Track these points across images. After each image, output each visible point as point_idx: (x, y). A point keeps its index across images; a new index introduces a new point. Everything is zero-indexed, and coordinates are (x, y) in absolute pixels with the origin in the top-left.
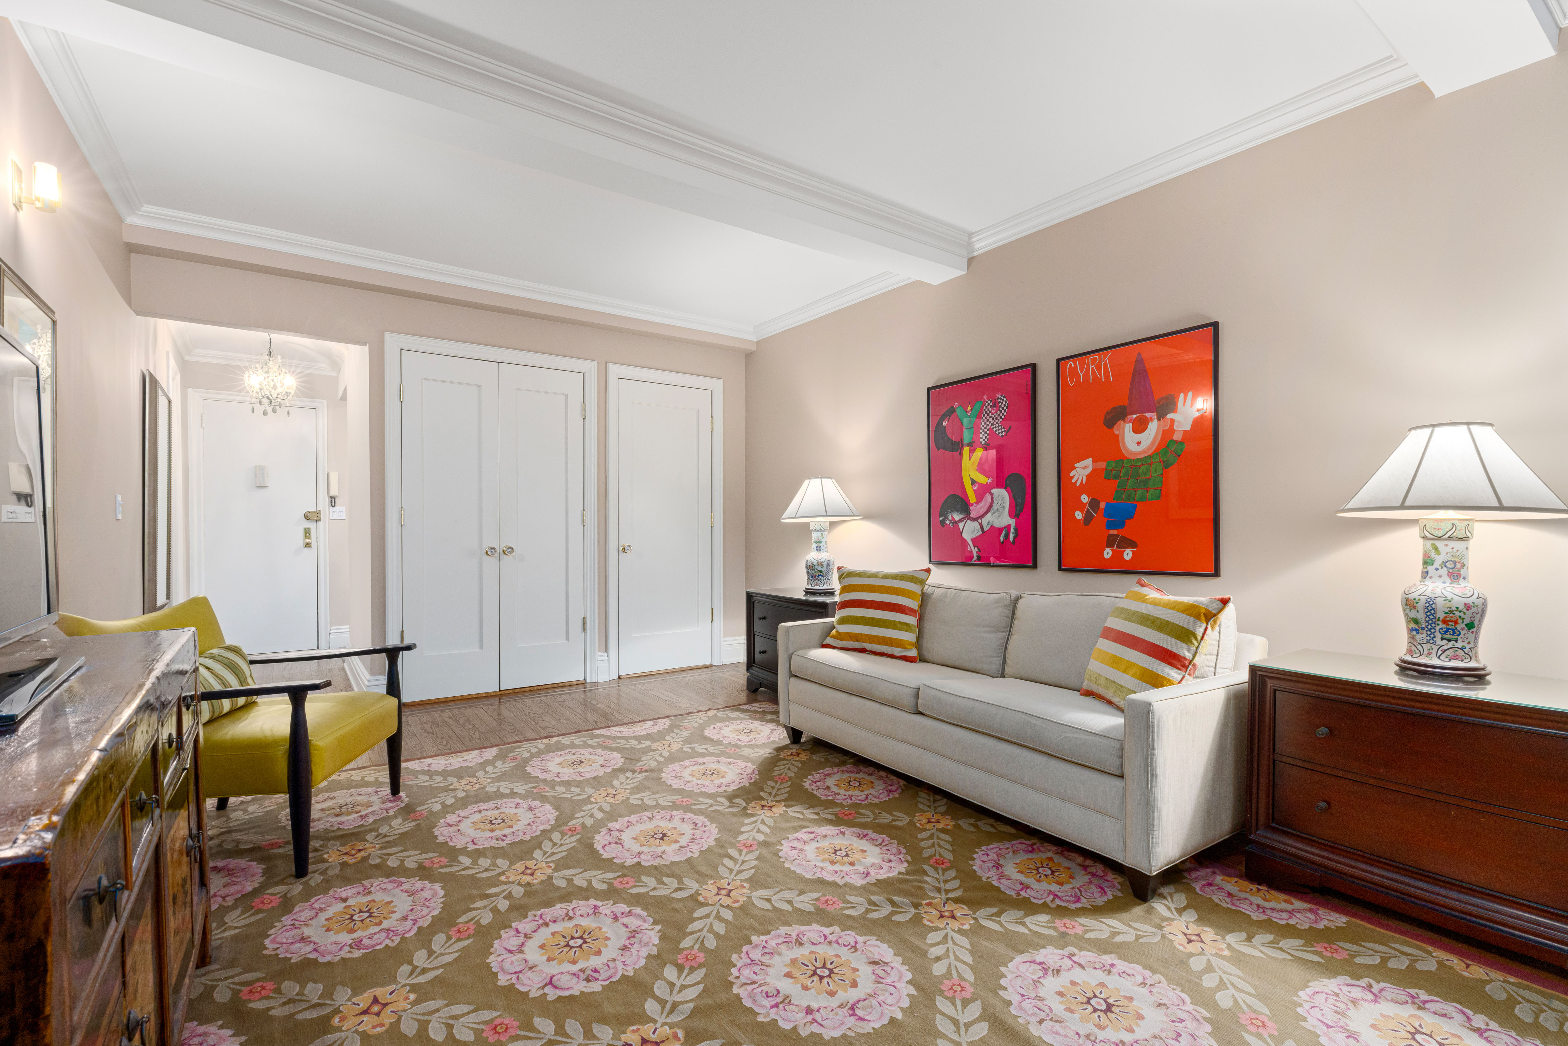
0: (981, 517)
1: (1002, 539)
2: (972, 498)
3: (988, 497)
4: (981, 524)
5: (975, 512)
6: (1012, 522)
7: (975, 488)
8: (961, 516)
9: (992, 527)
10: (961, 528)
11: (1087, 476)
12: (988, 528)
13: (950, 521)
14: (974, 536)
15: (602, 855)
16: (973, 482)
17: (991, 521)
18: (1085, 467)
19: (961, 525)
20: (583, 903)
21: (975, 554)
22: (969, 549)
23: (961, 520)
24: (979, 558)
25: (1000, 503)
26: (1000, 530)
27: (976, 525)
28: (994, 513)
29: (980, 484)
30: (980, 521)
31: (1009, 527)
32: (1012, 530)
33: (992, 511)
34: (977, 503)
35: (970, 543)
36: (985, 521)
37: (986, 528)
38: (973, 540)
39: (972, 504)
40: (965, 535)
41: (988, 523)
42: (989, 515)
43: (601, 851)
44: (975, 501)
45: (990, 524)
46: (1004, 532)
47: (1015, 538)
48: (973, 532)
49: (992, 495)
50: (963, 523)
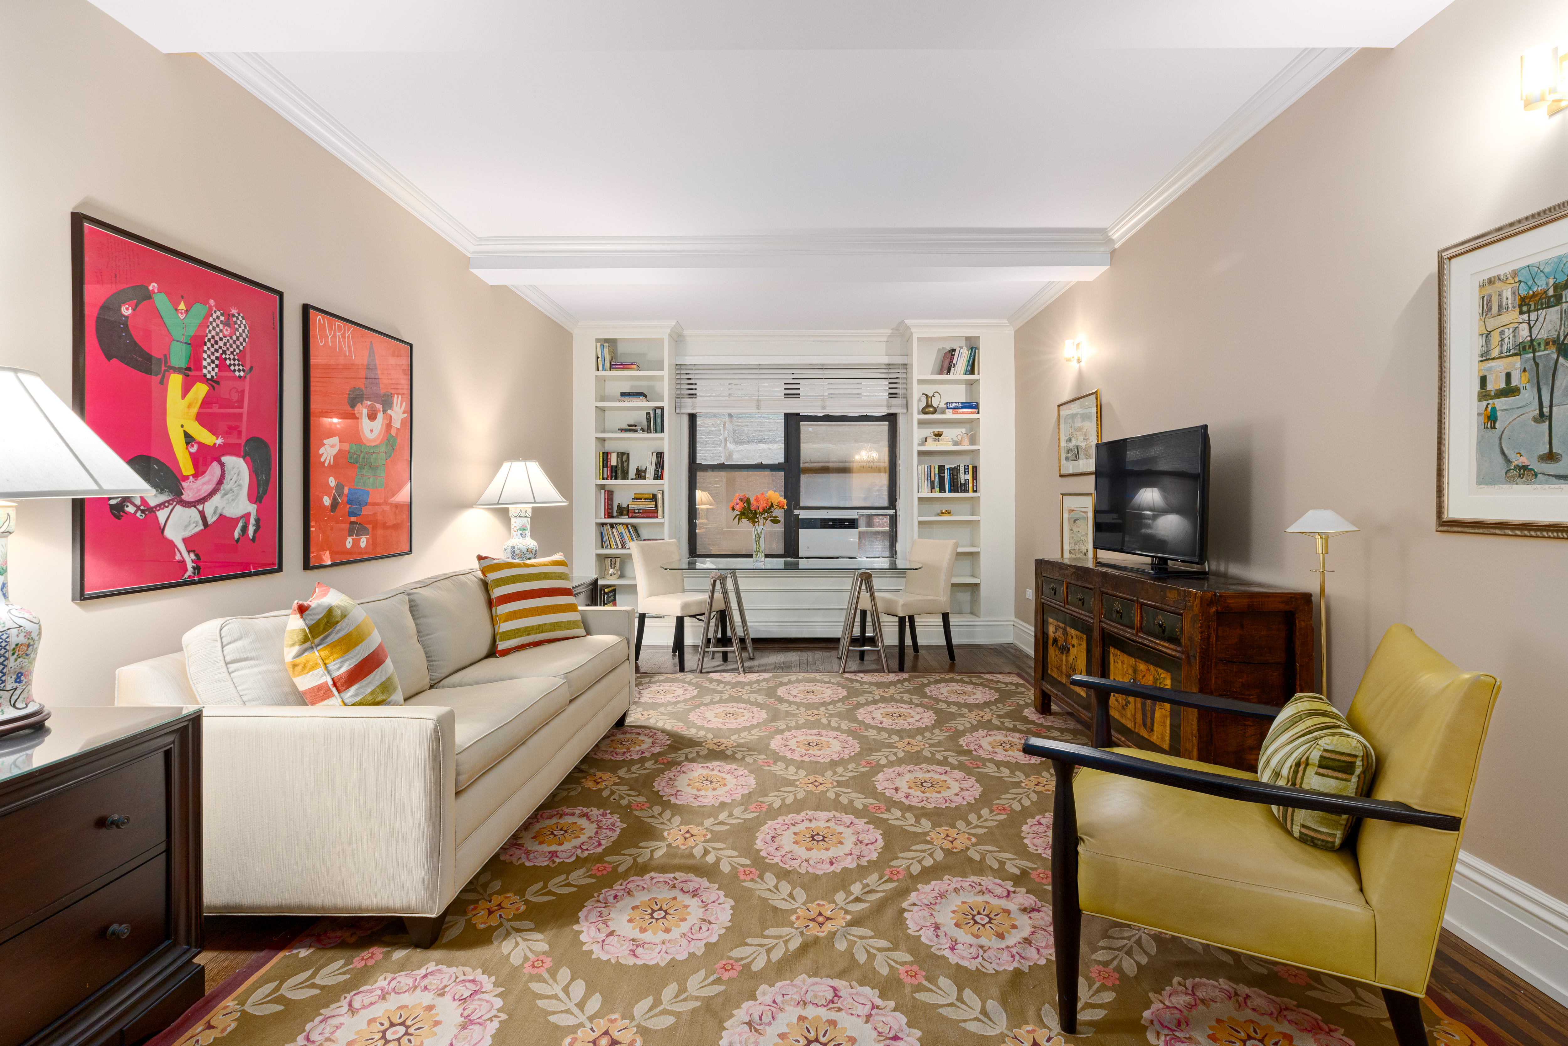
0: (203, 500)
1: (237, 534)
2: (186, 467)
3: (214, 470)
4: (202, 514)
5: (191, 490)
6: (252, 509)
7: (194, 449)
8: (163, 498)
9: (221, 516)
10: (162, 521)
11: (335, 456)
12: (215, 519)
13: (138, 508)
14: (188, 533)
15: (881, 834)
16: (189, 439)
17: (220, 507)
18: (333, 446)
19: (162, 515)
20: (913, 804)
21: (190, 565)
22: (178, 557)
23: (161, 506)
24: (197, 569)
25: (234, 479)
26: (234, 521)
27: (193, 513)
28: (225, 494)
29: (200, 444)
30: (200, 507)
31: (247, 516)
32: (252, 521)
33: (221, 492)
34: (196, 476)
35: (181, 546)
36: (209, 508)
37: (211, 520)
38: (185, 540)
39: (186, 478)
40: (169, 533)
41: (215, 513)
42: (217, 498)
43: (880, 838)
44: (192, 472)
45: (219, 511)
46: (240, 525)
47: (255, 532)
48: (187, 526)
49: (222, 465)
50: (167, 511)
